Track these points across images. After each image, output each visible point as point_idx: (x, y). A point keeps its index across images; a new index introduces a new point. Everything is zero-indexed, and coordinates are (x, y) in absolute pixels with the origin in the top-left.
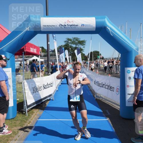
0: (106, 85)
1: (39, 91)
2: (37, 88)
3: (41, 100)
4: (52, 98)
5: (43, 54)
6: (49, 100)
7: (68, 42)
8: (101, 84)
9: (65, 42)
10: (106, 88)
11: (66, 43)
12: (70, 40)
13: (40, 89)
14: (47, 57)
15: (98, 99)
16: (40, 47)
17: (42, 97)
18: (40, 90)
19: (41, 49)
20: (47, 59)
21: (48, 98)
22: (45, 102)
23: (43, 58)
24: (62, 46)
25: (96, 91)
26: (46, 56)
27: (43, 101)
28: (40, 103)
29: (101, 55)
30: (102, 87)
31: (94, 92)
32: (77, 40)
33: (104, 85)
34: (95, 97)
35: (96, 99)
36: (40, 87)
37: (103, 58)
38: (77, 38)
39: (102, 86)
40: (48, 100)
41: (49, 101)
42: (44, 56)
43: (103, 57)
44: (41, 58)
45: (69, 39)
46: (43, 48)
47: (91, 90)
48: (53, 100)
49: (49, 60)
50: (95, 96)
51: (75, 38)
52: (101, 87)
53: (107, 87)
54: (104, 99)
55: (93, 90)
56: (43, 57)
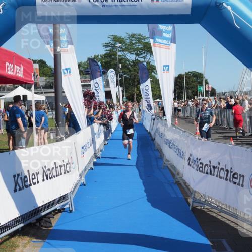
0: (222, 169)
1: (31, 185)
2: (26, 177)
3: (38, 210)
4: (67, 206)
5: (42, 81)
6: (60, 211)
7: (114, 46)
8: (206, 165)
9: (107, 45)
10: (221, 178)
11: (108, 49)
12: (121, 40)
13: (33, 179)
14: (53, 90)
15: (199, 208)
16: (35, 62)
17: (40, 204)
18: (34, 184)
19: (36, 66)
20: (53, 95)
21: (58, 206)
22: (49, 218)
23: (42, 93)
24: (96, 57)
25: (192, 186)
26: (51, 87)
27: (43, 214)
28: (33, 220)
29: (206, 82)
30: (211, 174)
31: (188, 187)
32: (140, 43)
33: (216, 170)
34: (189, 204)
35: (194, 209)
36: (33, 174)
37: (213, 93)
38: (139, 35)
39: (209, 172)
40: (56, 209)
41: (60, 214)
42: (46, 87)
43: (213, 90)
44: (38, 91)
45: (116, 39)
46: (42, 63)
47: (178, 183)
48: (71, 211)
49: (60, 98)
50: (190, 200)
51: (133, 36)
52: (207, 173)
53: (223, 174)
54: (216, 208)
55: (185, 183)
56: (43, 91)
